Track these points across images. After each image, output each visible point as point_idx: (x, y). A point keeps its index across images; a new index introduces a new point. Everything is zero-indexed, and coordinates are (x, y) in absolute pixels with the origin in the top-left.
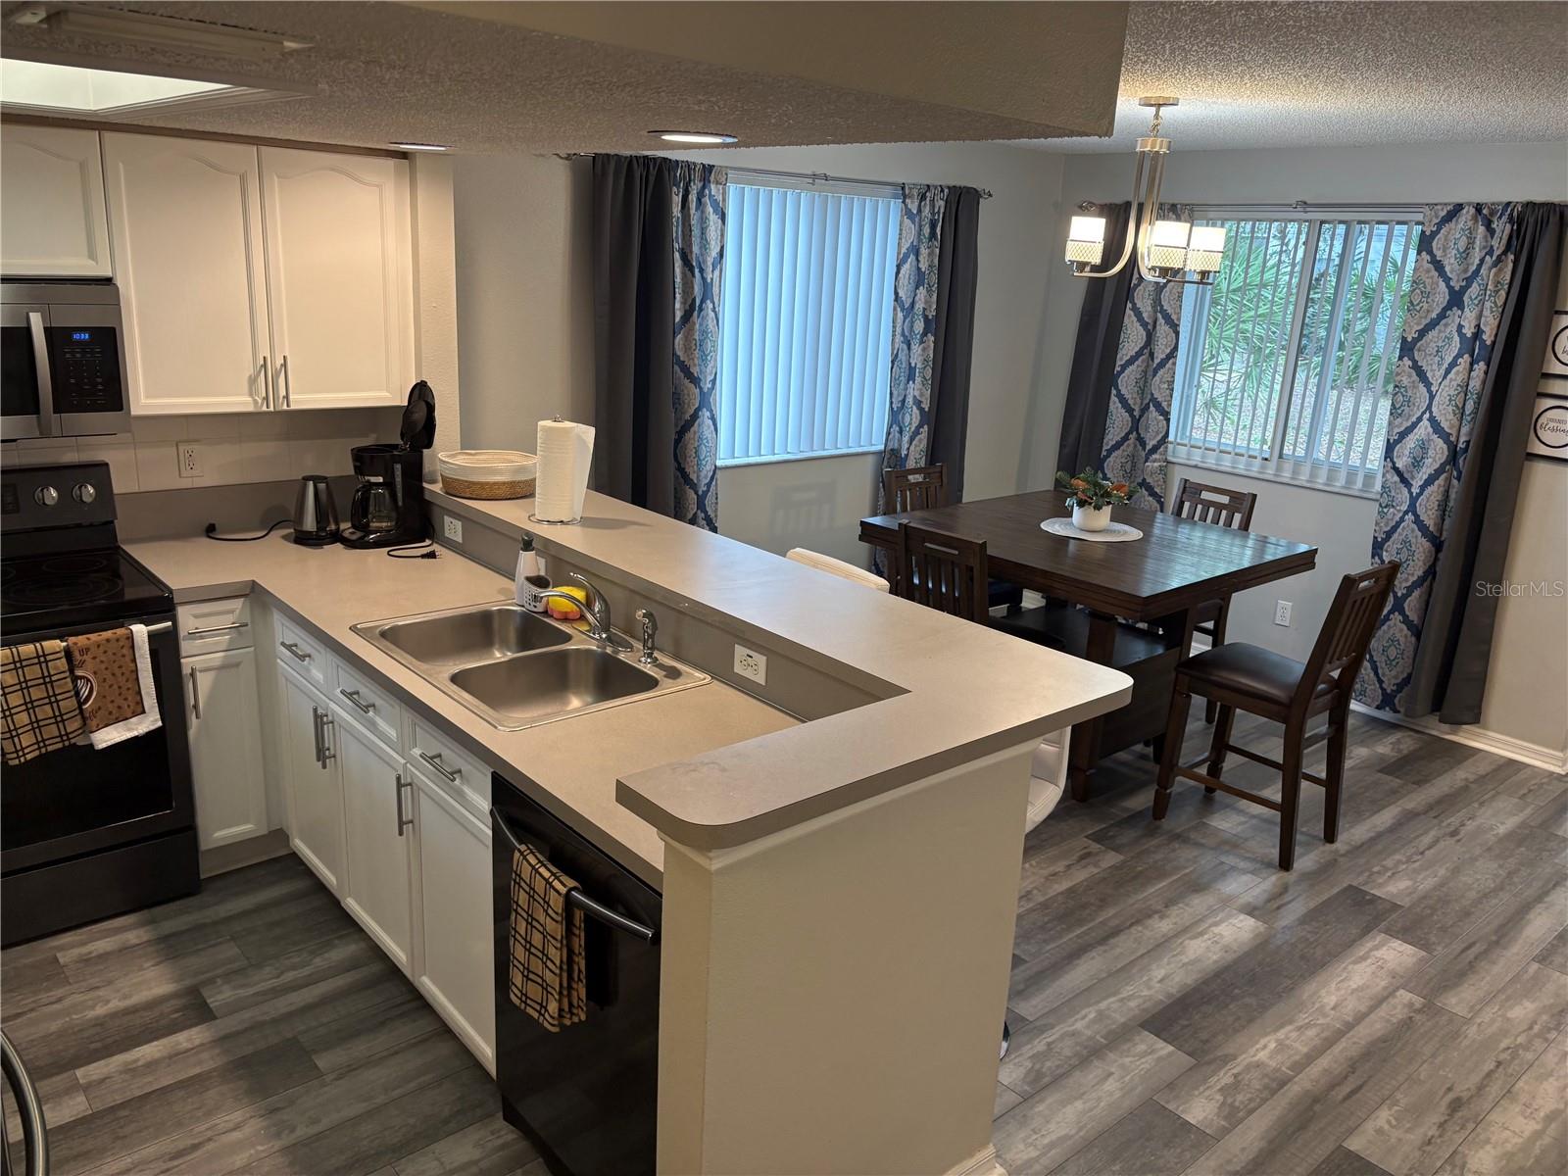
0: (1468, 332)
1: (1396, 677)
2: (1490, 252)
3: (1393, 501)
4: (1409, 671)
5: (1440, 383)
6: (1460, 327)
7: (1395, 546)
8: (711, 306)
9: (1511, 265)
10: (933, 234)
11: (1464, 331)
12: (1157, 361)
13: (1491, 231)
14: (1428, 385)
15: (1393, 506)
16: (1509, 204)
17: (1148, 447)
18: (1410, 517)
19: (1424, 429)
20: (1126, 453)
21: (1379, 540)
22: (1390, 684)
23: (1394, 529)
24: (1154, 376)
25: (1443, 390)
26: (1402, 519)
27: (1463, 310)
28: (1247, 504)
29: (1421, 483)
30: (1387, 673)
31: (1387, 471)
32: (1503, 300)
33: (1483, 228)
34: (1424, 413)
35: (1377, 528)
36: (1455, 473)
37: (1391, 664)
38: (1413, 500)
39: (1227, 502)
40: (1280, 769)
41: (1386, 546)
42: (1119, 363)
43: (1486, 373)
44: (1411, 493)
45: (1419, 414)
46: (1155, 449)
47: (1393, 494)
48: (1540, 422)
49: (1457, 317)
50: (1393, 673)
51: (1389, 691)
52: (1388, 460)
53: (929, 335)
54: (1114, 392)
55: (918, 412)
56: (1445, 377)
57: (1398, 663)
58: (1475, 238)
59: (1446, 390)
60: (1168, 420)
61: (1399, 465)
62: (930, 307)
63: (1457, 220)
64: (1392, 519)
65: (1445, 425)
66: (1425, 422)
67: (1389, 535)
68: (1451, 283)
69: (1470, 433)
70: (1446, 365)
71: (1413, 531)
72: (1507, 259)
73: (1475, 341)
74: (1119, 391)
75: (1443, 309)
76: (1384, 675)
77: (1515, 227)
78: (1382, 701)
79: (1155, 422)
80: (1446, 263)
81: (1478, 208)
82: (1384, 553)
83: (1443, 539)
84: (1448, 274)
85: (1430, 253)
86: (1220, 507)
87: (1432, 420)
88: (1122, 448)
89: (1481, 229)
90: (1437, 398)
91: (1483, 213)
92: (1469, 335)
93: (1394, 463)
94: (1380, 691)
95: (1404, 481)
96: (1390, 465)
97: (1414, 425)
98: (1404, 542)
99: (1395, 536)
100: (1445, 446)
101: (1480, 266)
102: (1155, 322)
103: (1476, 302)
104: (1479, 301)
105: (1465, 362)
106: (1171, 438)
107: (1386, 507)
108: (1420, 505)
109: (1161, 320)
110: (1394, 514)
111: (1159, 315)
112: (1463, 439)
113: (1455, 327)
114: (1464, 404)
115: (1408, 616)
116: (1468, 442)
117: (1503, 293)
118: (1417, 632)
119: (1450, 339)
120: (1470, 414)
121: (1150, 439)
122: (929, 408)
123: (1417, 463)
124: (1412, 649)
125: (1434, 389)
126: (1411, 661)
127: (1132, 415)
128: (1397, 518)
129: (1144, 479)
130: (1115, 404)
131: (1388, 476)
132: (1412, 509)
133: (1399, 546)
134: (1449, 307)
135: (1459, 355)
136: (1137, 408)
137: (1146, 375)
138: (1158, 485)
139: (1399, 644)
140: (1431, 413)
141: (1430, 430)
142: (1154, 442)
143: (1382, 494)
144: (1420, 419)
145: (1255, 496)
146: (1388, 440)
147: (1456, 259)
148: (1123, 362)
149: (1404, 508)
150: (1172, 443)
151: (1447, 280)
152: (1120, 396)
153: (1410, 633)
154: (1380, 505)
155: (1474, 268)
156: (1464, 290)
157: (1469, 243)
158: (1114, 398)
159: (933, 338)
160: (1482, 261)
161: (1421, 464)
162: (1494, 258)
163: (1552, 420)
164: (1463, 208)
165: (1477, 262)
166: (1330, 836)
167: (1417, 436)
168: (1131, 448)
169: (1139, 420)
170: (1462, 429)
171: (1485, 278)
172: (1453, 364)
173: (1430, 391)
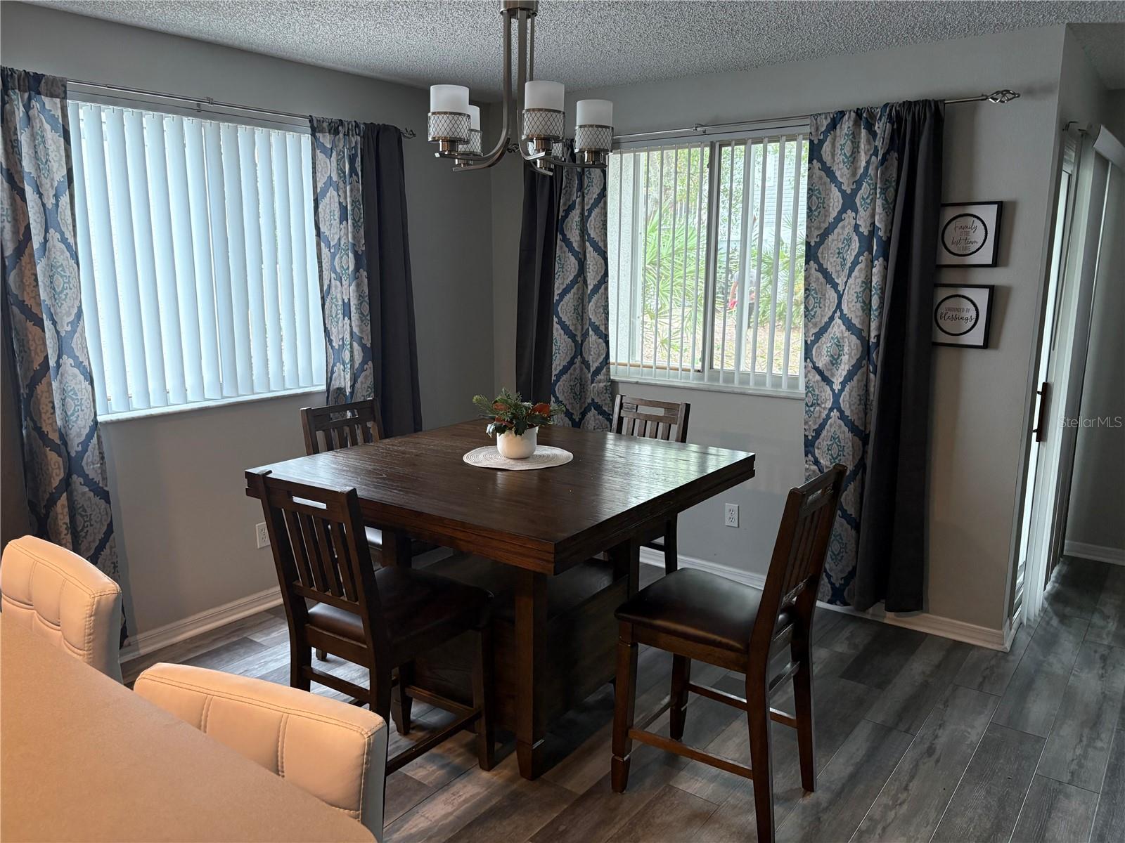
0: (864, 230)
1: (841, 571)
2: (876, 153)
3: (817, 400)
4: (854, 564)
5: (846, 283)
6: (856, 227)
7: (825, 443)
8: (58, 236)
9: (896, 163)
10: (352, 169)
11: (861, 230)
12: (590, 287)
13: (872, 134)
14: (835, 286)
15: (818, 404)
16: (887, 104)
17: (592, 370)
18: (835, 414)
19: (838, 328)
20: (573, 376)
21: (810, 438)
22: (837, 579)
23: (822, 426)
24: (590, 302)
25: (849, 288)
26: (828, 417)
27: (857, 212)
28: (681, 414)
29: (841, 380)
30: (834, 567)
31: (809, 372)
32: (893, 197)
33: (865, 130)
34: (835, 312)
35: (806, 427)
36: (871, 368)
37: (836, 559)
38: (836, 397)
39: (662, 414)
40: (745, 710)
41: (817, 443)
42: (557, 292)
43: (886, 268)
44: (833, 390)
45: (830, 314)
46: (598, 371)
47: (817, 392)
48: (940, 311)
49: (851, 219)
50: (840, 567)
51: (837, 585)
52: (808, 360)
53: (361, 270)
54: (555, 320)
55: (360, 348)
56: (849, 276)
57: (842, 556)
58: (859, 142)
59: (852, 288)
60: (607, 343)
61: (820, 365)
62: (359, 242)
63: (841, 128)
64: (819, 417)
65: (856, 321)
66: (838, 321)
67: (818, 432)
68: (843, 188)
69: (879, 328)
70: (849, 265)
71: (840, 427)
72: (892, 158)
73: (872, 239)
74: (559, 318)
75: (839, 212)
76: (831, 570)
77: (895, 127)
78: (832, 596)
79: (596, 345)
80: (834, 168)
81: (859, 113)
82: (816, 450)
83: (867, 432)
84: (839, 178)
85: (820, 160)
86: (658, 420)
87: (843, 317)
88: (569, 372)
89: (863, 132)
90: (845, 297)
91: (864, 118)
92: (866, 233)
93: (814, 363)
94: (829, 586)
95: (827, 380)
96: (811, 365)
97: (828, 325)
98: (833, 438)
99: (824, 433)
100: (858, 342)
101: (867, 168)
102: (585, 252)
103: (868, 201)
104: (871, 200)
105: (866, 260)
106: (612, 359)
107: (812, 406)
108: (844, 401)
109: (589, 249)
110: (820, 412)
111: (587, 244)
112: (873, 334)
113: (852, 229)
114: (871, 300)
115: (846, 511)
116: (878, 337)
117: (892, 190)
118: (856, 526)
119: (849, 240)
120: (876, 310)
121: (593, 362)
122: (371, 344)
123: (835, 361)
124: (853, 541)
125: (840, 288)
126: (854, 553)
127: (574, 341)
128: (824, 416)
129: (593, 400)
130: (557, 331)
131: (810, 376)
132: (836, 405)
133: (829, 443)
134: (843, 210)
135: (859, 254)
136: (579, 335)
137: (583, 302)
138: (606, 404)
139: (841, 538)
140: (841, 311)
141: (843, 328)
142: (597, 364)
143: (807, 394)
144: (832, 318)
145: (688, 406)
146: (806, 342)
147: (844, 163)
148: (560, 291)
149: (829, 405)
150: (614, 364)
151: (839, 185)
152: (561, 323)
153: (849, 527)
154: (807, 405)
155: (862, 170)
156: (855, 192)
157: (854, 148)
158: (556, 326)
159: (365, 274)
160: (868, 162)
161: (839, 361)
162: (880, 157)
163: (950, 309)
164: (845, 115)
165: (863, 164)
166: (808, 784)
167: (832, 335)
168: (578, 371)
169: (582, 344)
170: (872, 324)
171: (874, 178)
172: (855, 263)
173: (837, 291)
